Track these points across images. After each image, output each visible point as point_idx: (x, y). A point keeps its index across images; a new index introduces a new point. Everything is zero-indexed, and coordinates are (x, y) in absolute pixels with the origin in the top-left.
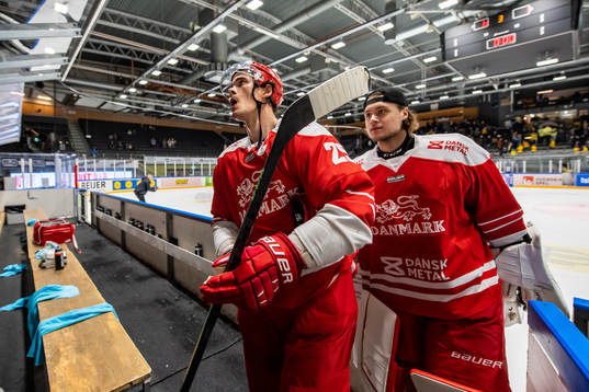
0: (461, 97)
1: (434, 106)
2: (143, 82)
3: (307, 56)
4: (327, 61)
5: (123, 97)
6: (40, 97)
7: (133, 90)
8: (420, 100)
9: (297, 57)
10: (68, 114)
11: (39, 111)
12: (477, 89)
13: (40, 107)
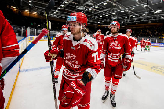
0: (157, 19)
1: (150, 22)
2: (59, 9)
3: (107, 3)
4: (114, 5)
5: (55, 13)
6: (33, 12)
7: (57, 11)
8: (144, 19)
9: (104, 3)
10: (41, 18)
11: (33, 16)
12: (162, 17)
13: (33, 15)
